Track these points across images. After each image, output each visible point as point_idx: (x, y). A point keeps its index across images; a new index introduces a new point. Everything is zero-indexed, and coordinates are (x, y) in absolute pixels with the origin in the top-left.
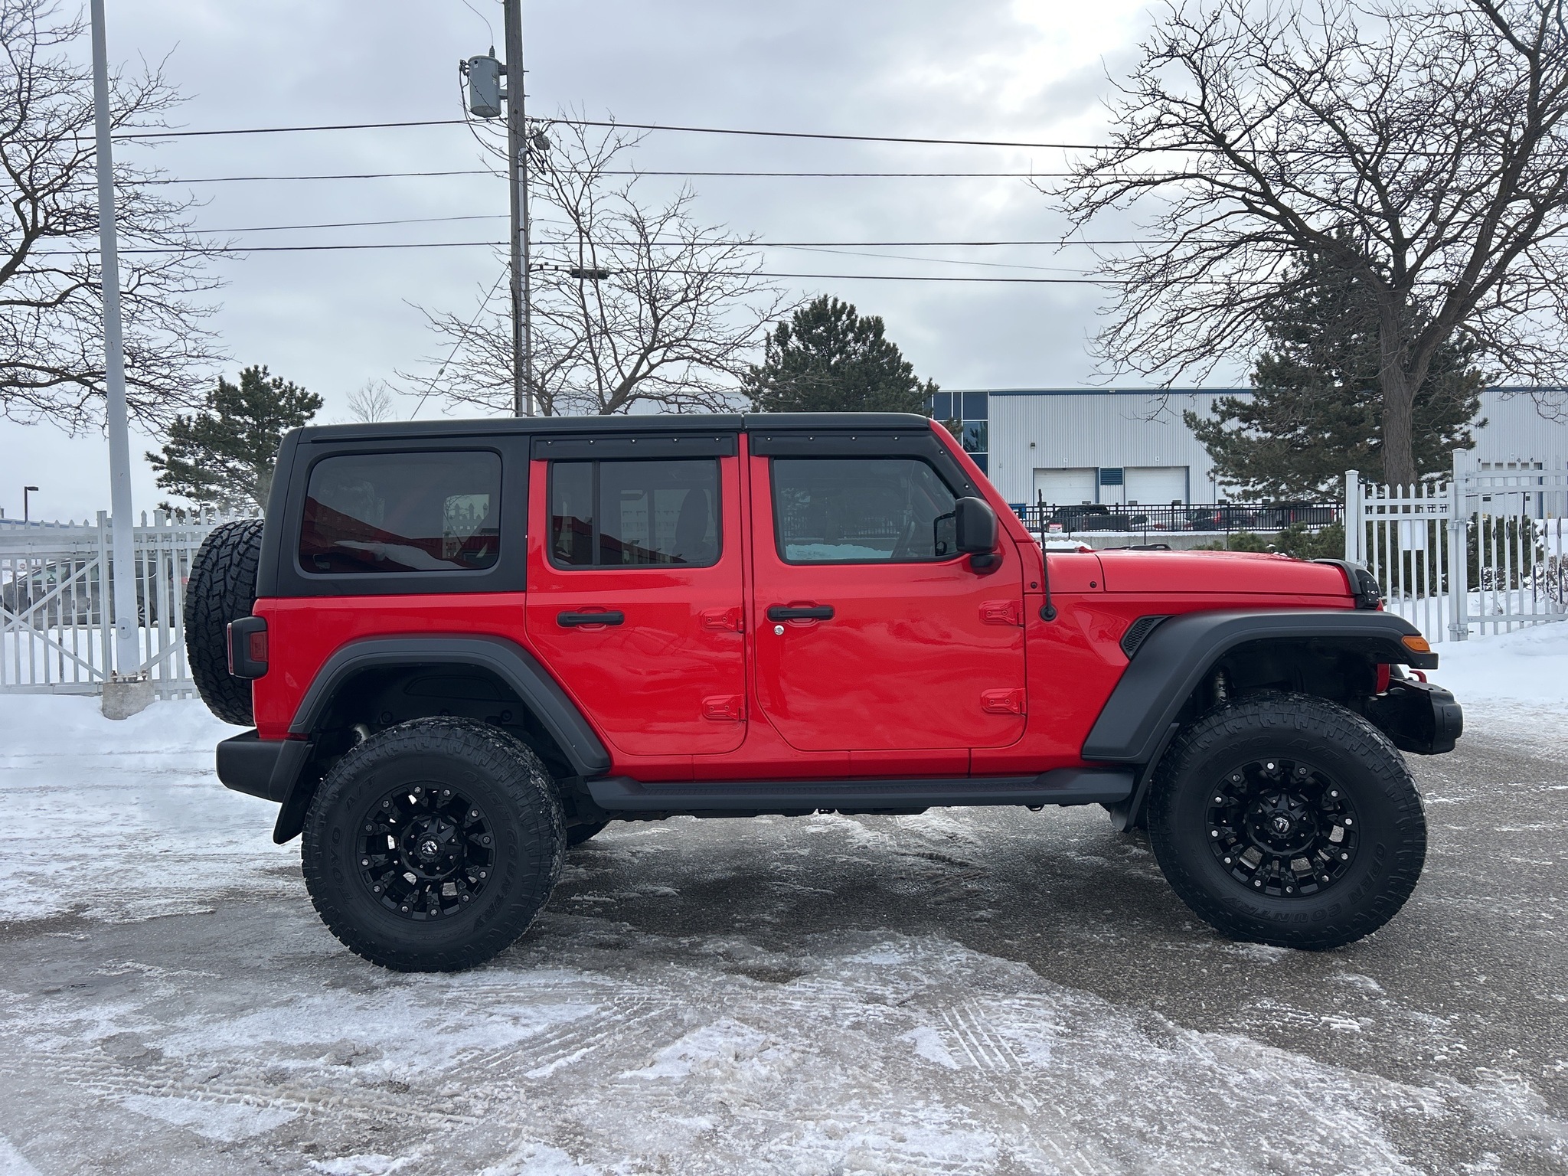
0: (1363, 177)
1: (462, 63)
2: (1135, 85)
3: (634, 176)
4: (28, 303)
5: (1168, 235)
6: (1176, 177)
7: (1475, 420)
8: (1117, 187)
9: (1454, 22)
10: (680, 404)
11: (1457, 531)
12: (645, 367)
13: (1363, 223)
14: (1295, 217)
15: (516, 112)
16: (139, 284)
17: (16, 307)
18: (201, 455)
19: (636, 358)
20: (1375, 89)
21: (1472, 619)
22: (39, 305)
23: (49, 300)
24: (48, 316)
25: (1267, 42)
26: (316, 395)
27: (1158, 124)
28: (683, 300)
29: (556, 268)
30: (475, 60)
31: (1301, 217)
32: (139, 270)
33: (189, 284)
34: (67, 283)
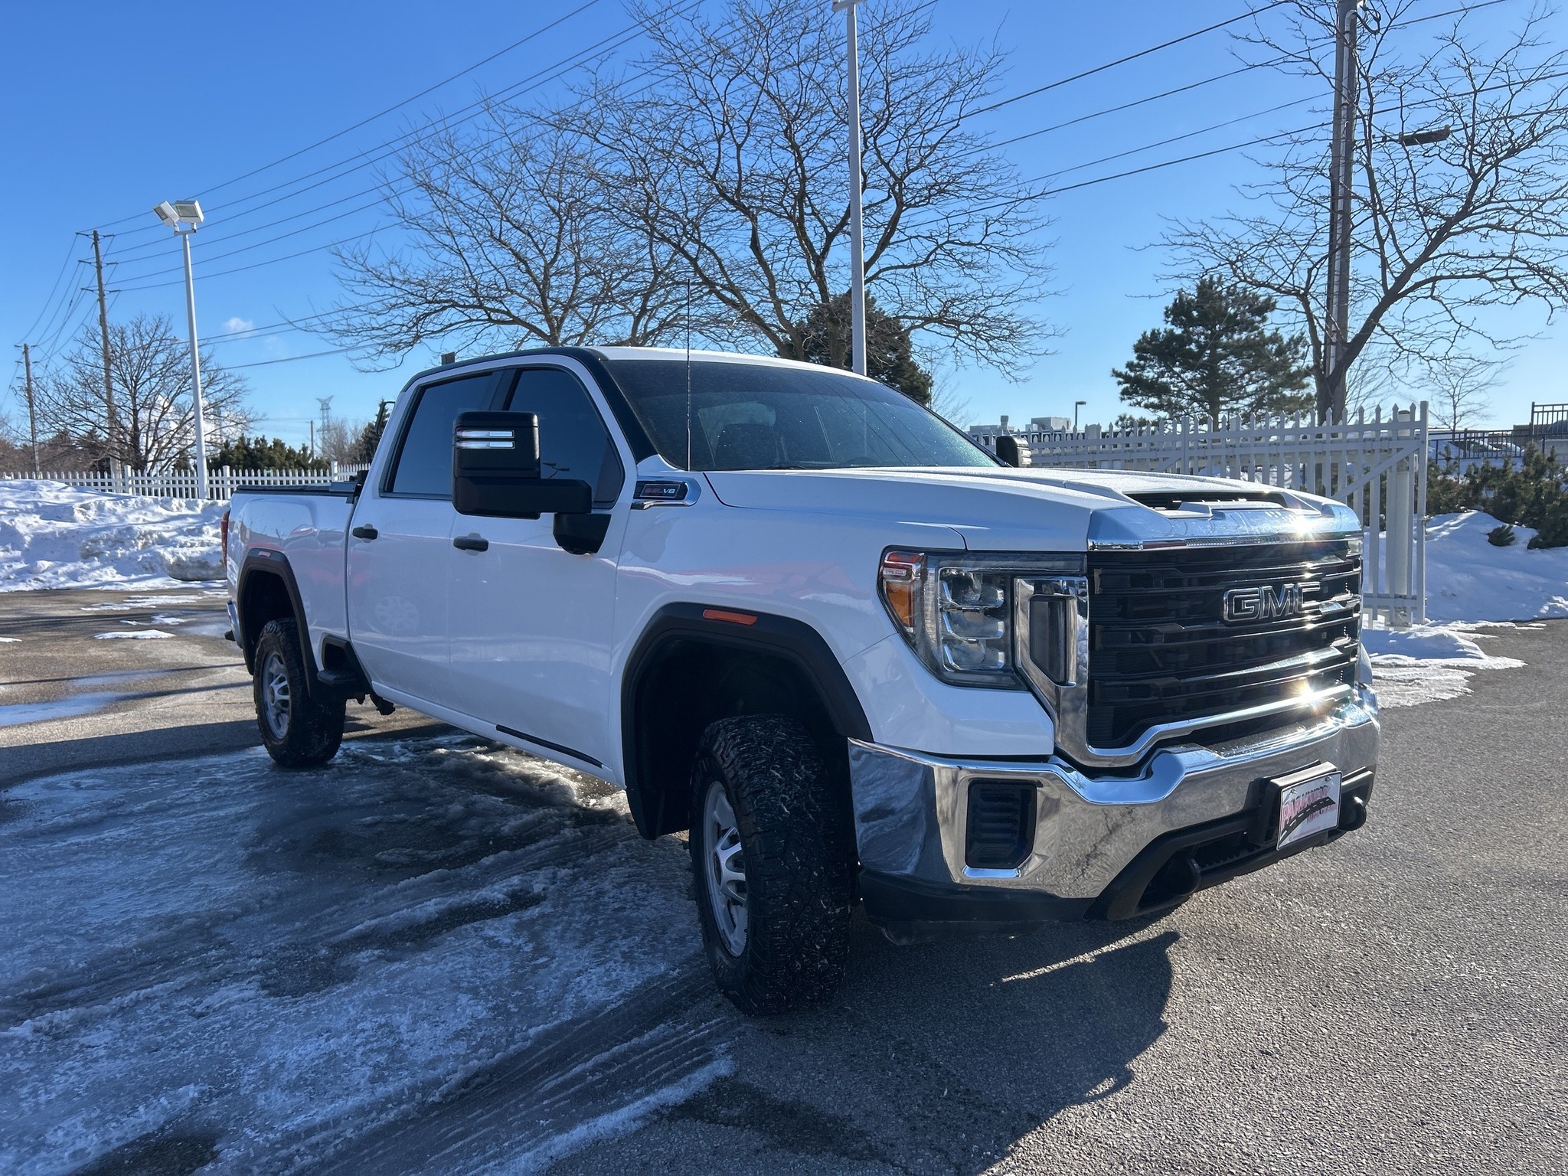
22: (914, 266)
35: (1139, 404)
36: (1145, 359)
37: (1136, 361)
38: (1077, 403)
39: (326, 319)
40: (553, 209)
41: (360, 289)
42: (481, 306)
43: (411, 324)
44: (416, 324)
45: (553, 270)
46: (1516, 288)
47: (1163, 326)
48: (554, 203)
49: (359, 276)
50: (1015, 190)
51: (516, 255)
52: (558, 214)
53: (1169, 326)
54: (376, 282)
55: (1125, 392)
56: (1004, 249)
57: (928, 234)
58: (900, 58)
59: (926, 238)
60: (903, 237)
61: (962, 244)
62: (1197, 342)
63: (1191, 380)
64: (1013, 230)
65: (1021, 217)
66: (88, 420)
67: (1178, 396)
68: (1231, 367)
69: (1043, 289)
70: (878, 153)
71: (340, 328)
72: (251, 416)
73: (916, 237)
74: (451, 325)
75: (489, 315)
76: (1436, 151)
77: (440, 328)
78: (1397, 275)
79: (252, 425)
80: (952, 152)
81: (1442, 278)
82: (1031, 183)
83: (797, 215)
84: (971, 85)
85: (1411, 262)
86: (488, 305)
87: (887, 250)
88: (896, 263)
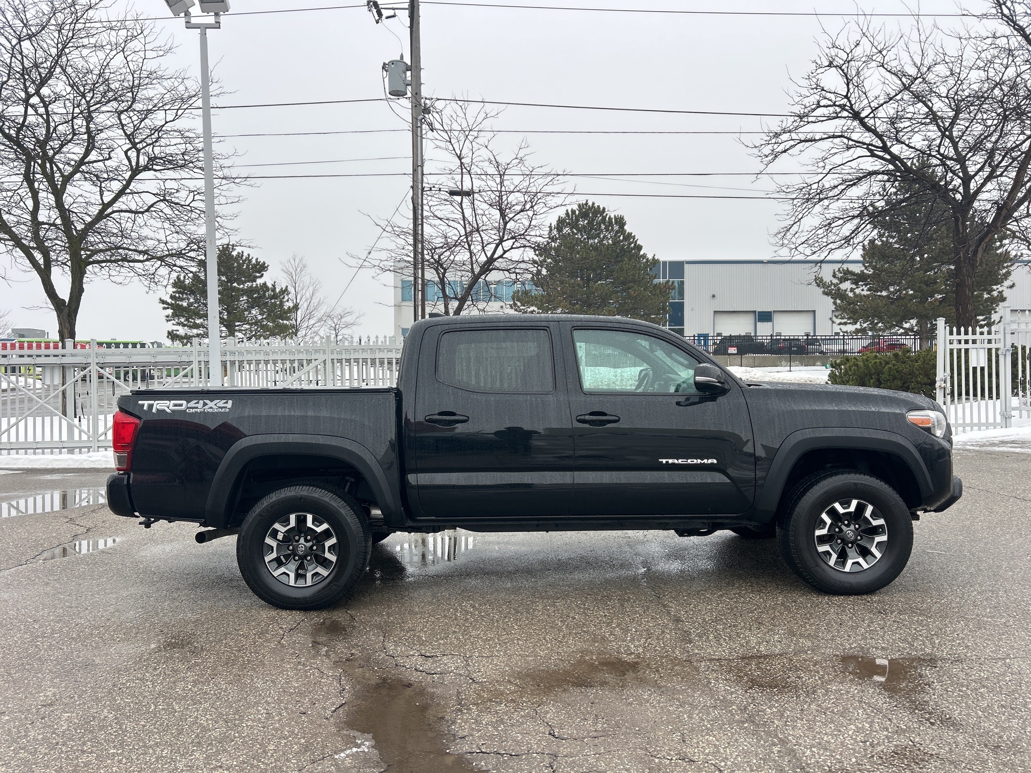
0: (943, 136)
1: (384, 64)
2: (805, 83)
3: (492, 134)
4: (131, 211)
5: (820, 171)
6: (829, 137)
7: (1007, 283)
8: (792, 143)
9: (1002, 42)
10: (516, 274)
11: (1005, 355)
12: (499, 252)
13: (943, 164)
14: (901, 161)
15: (416, 94)
16: (193, 200)
17: (123, 214)
18: (192, 300)
19: (493, 246)
20: (951, 81)
21: (1014, 409)
23: (141, 210)
24: (140, 220)
25: (884, 53)
26: (264, 263)
27: (819, 106)
28: (522, 211)
29: (440, 190)
30: (393, 62)
31: (905, 160)
32: (193, 191)
33: (223, 200)
34: (152, 199)
35: (182, 323)
36: (183, 293)
37: (175, 294)
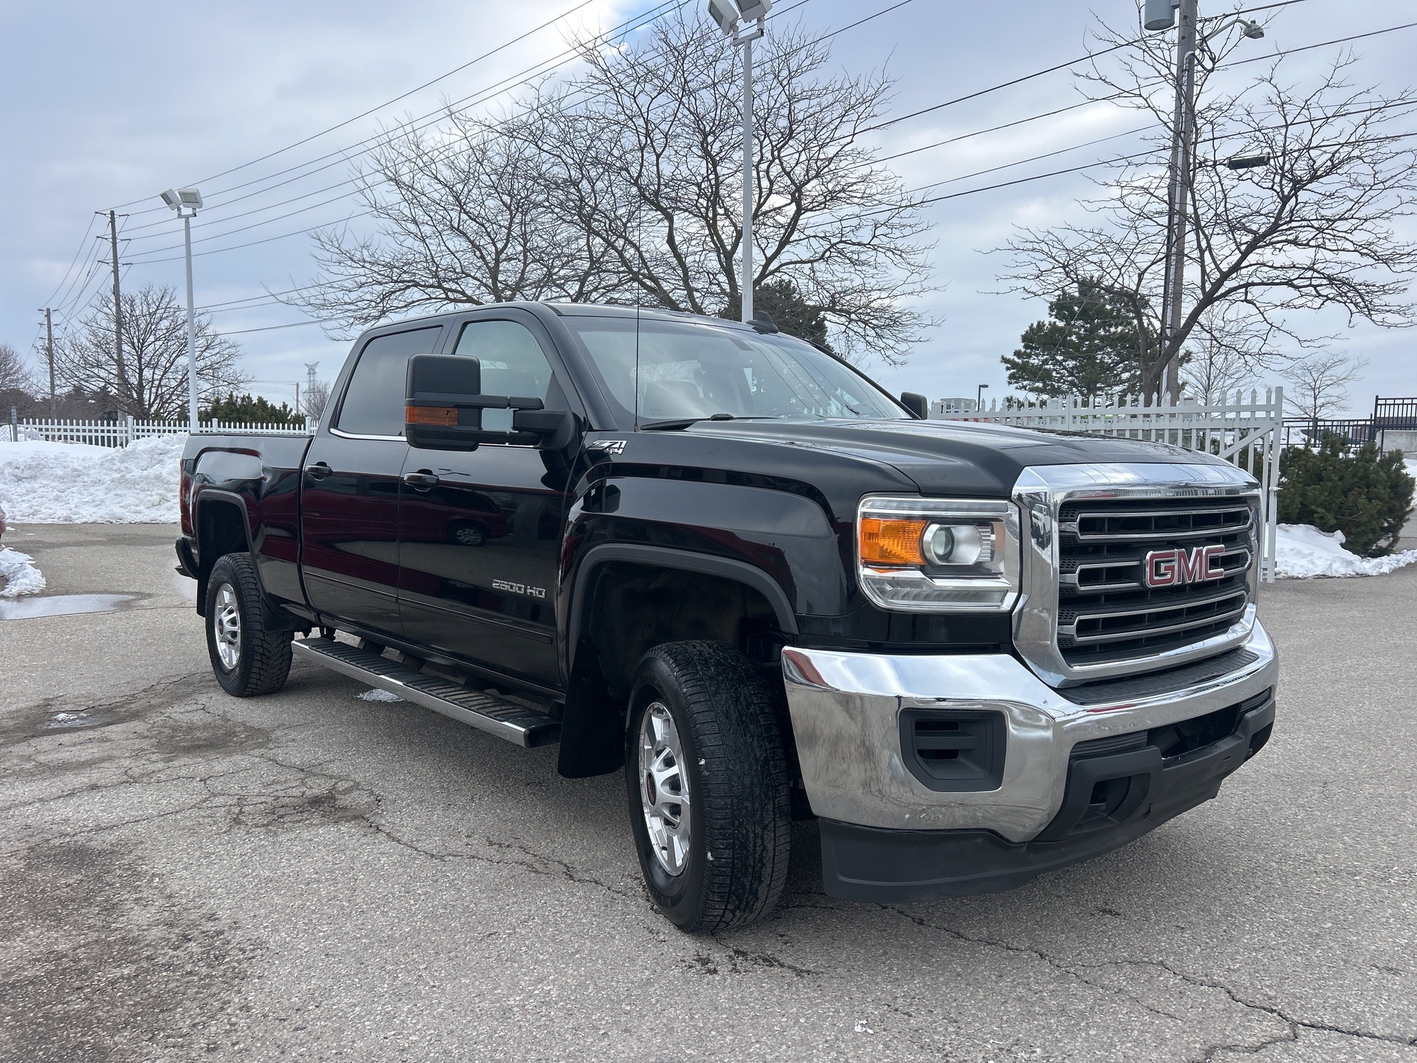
18: (1044, 357)
22: (812, 262)
35: (1024, 387)
36: (1031, 348)
37: (1023, 350)
38: (980, 386)
39: (305, 293)
40: (505, 204)
41: (335, 269)
42: (440, 286)
43: (379, 300)
44: (382, 300)
45: (503, 256)
46: (1319, 295)
47: (1048, 319)
48: (507, 199)
49: (335, 257)
50: (899, 198)
51: (472, 242)
52: (509, 208)
53: (1053, 319)
54: (349, 263)
55: (1012, 377)
56: (889, 249)
57: (823, 235)
58: (801, 83)
59: (821, 238)
60: (803, 236)
61: (854, 244)
62: (1077, 334)
63: (1073, 368)
64: (897, 233)
65: (904, 222)
66: (99, 377)
67: (1059, 382)
68: (1106, 357)
69: (925, 284)
70: (781, 164)
71: (317, 302)
72: (241, 378)
73: (814, 237)
74: (414, 302)
75: (447, 295)
76: (1249, 175)
77: (403, 304)
78: (1213, 281)
79: (242, 385)
80: (842, 164)
81: (1253, 284)
82: (912, 193)
83: (710, 215)
84: (863, 107)
85: (1225, 270)
86: (446, 285)
87: (787, 247)
88: (795, 259)
